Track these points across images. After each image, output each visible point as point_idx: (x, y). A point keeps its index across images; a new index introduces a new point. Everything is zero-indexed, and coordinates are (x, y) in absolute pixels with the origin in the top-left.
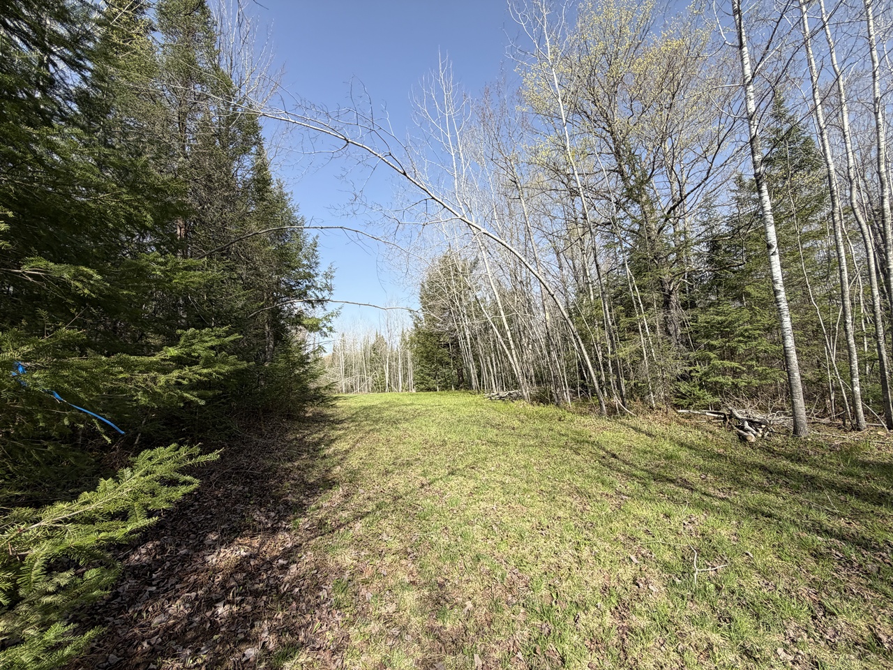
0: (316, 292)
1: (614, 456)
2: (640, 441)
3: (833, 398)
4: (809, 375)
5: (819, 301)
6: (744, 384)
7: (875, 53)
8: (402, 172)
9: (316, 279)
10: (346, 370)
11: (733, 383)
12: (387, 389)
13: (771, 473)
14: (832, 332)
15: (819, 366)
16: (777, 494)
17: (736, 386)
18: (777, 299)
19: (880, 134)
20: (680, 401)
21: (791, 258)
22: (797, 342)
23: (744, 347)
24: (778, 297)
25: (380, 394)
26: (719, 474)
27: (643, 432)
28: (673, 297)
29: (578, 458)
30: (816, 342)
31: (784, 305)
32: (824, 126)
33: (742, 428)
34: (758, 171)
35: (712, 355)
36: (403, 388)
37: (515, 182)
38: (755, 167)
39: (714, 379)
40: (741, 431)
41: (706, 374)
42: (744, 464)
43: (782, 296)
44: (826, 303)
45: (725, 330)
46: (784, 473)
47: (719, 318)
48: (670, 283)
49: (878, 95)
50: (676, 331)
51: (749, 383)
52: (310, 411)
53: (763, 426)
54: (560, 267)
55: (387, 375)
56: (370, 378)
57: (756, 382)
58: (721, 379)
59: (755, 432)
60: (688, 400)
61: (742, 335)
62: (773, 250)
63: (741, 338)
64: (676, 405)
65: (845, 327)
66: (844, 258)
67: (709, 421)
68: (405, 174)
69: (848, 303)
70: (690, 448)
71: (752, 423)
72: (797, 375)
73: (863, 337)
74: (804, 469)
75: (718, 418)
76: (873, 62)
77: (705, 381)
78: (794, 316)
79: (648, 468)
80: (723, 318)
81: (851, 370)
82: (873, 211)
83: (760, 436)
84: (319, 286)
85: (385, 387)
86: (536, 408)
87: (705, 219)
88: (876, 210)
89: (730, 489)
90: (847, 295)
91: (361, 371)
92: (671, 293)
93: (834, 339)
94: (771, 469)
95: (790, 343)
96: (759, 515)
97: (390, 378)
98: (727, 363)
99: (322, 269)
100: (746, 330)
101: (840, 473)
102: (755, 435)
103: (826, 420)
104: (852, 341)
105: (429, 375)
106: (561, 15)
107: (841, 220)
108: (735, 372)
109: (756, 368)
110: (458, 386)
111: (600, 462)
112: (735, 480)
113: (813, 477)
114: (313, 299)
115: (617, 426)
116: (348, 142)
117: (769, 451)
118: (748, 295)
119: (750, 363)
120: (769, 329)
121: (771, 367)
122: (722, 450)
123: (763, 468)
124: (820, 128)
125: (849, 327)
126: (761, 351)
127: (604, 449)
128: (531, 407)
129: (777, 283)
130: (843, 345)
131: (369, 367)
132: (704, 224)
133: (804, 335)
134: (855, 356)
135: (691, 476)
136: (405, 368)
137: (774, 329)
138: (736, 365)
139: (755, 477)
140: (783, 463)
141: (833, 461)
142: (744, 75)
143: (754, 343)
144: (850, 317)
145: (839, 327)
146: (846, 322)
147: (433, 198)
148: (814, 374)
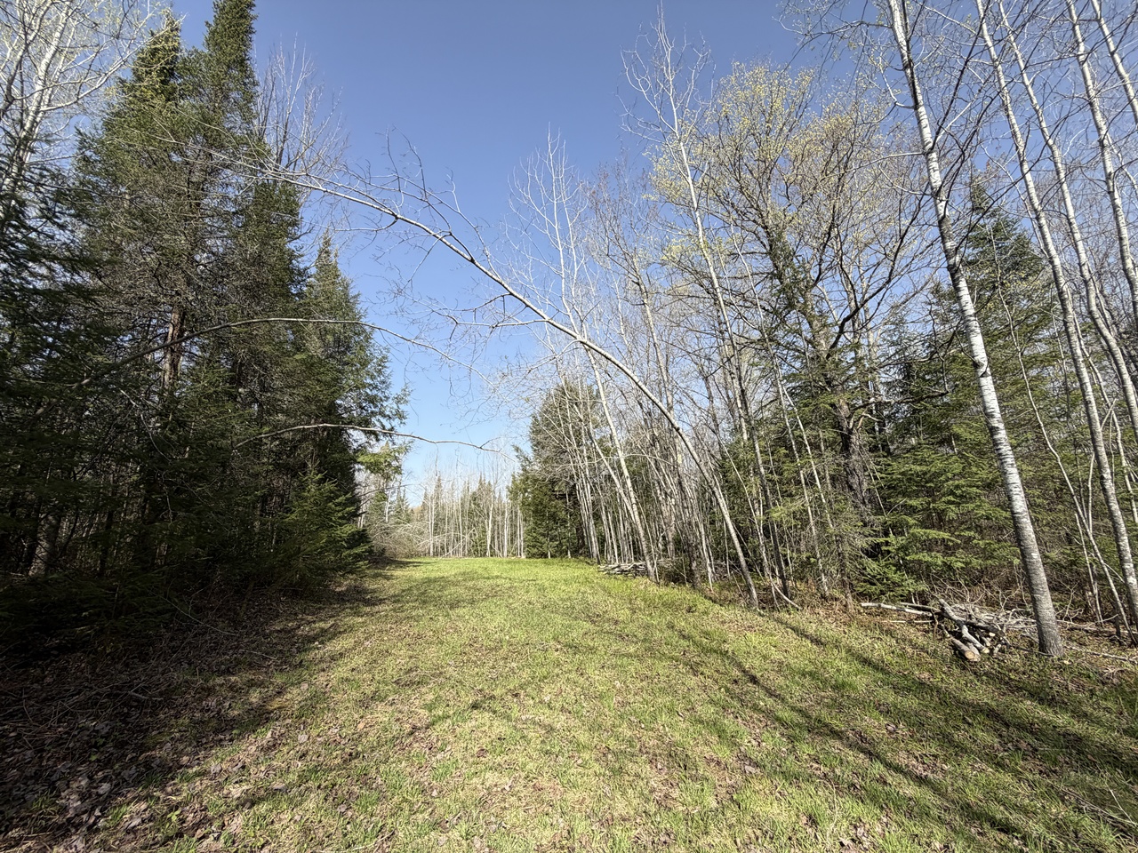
0: (381, 419)
1: (754, 680)
2: (800, 654)
3: (1096, 591)
4: (1055, 554)
5: (1060, 448)
6: (960, 565)
7: (1099, 117)
8: (469, 258)
9: (385, 404)
10: (436, 525)
11: (945, 563)
12: (488, 553)
13: (1007, 725)
14: (1083, 493)
15: (1070, 542)
16: (1017, 774)
17: (950, 568)
18: (994, 441)
19: (1120, 218)
20: (867, 589)
21: (1014, 388)
22: (1031, 506)
23: (957, 510)
24: (996, 437)
25: (480, 559)
26: (918, 724)
27: (806, 636)
28: (854, 438)
29: (692, 681)
30: (1060, 507)
31: (1005, 449)
32: (1040, 208)
33: (959, 636)
34: (952, 261)
35: (911, 521)
36: (508, 552)
37: (638, 284)
38: (948, 257)
39: (916, 557)
40: (958, 642)
41: (904, 548)
42: (961, 704)
43: (1002, 435)
44: (1070, 452)
45: (927, 485)
46: (1027, 728)
47: (918, 468)
48: (850, 418)
49: (1110, 169)
50: (860, 484)
51: (966, 564)
52: (344, 584)
53: (992, 635)
54: (710, 398)
55: (489, 534)
56: (467, 537)
57: (976, 563)
58: (925, 557)
59: (979, 645)
60: (880, 587)
61: (952, 493)
62: (982, 370)
63: (951, 498)
64: (861, 594)
65: (1102, 484)
66: (1088, 385)
67: (910, 622)
68: (472, 261)
69: (1102, 450)
70: (876, 668)
71: (973, 628)
72: (1036, 555)
73: (1129, 500)
74: (1062, 719)
75: (923, 617)
76: (1099, 129)
77: (903, 559)
78: (1024, 467)
79: (803, 705)
80: (925, 468)
81: (1119, 550)
82: (1120, 334)
83: (987, 651)
84: (387, 413)
85: (486, 550)
86: (663, 590)
87: (895, 339)
88: (1125, 333)
89: (936, 756)
90: (1100, 438)
91: (457, 528)
92: (850, 432)
93: (1087, 502)
94: (1007, 717)
95: (1020, 504)
96: (987, 826)
97: (493, 539)
98: (934, 533)
99: (394, 391)
100: (957, 487)
101: (1125, 732)
102: (979, 650)
103: (1090, 626)
104: (1115, 506)
105: (543, 535)
106: (690, 81)
107: (1079, 339)
108: (947, 547)
109: (975, 541)
110: (577, 551)
111: (727, 690)
112: (946, 739)
113: (1079, 739)
114: (378, 429)
115: (772, 625)
116: (397, 218)
117: (1001, 680)
118: (957, 437)
119: (967, 533)
120: (989, 486)
121: (999, 541)
122: (926, 675)
123: (992, 714)
124: (1035, 210)
125: (1109, 485)
126: (981, 517)
127: (739, 665)
128: (655, 588)
129: (992, 416)
130: (1103, 512)
131: (467, 523)
132: (893, 344)
133: (1043, 496)
134: (1123, 529)
135: (873, 724)
136: (513, 525)
137: (997, 484)
138: (946, 535)
139: (980, 734)
140: (1028, 708)
141: (1110, 705)
142: (923, 141)
143: (971, 506)
144: (1109, 471)
145: (1093, 486)
146: (1102, 478)
147: (511, 294)
148: (1063, 553)
